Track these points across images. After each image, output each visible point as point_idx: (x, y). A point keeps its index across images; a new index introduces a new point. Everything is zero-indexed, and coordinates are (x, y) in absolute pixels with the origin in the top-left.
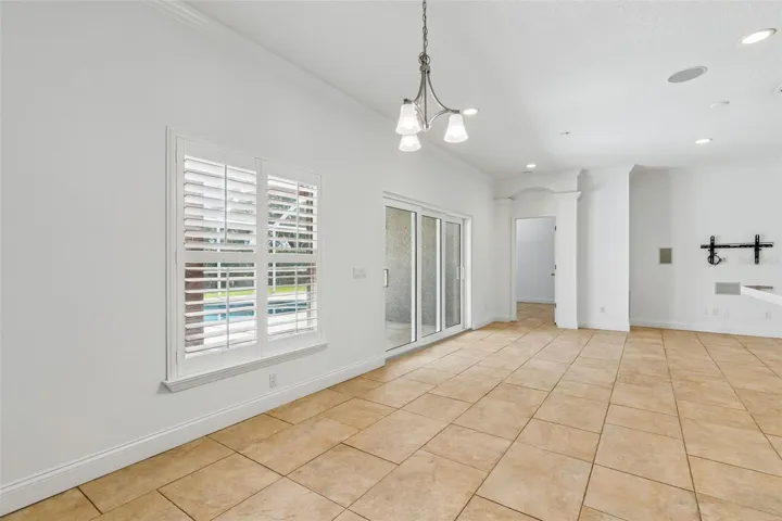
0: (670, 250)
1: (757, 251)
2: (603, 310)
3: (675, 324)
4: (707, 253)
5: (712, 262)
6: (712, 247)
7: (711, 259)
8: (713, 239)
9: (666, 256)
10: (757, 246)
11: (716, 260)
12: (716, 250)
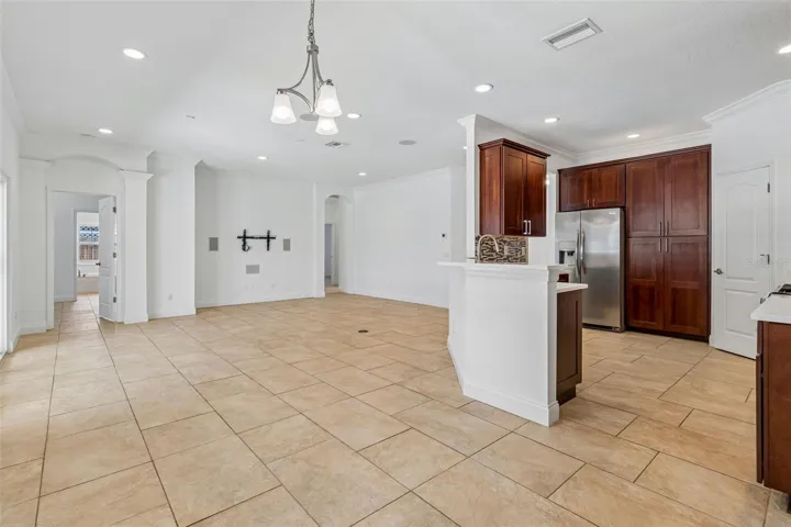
0: (216, 239)
1: (268, 242)
2: (170, 298)
4: (241, 242)
5: (244, 249)
6: (244, 238)
7: (244, 247)
8: (245, 232)
9: (214, 244)
10: (268, 238)
11: (247, 248)
12: (247, 240)
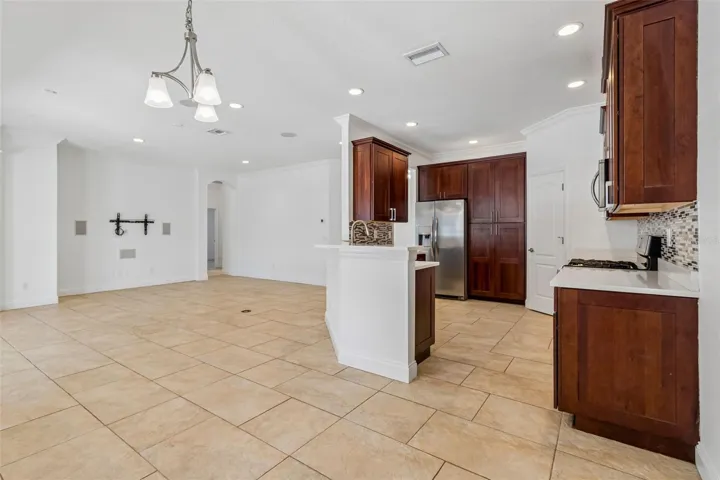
1: (146, 226)
3: (90, 289)
4: (114, 226)
5: (118, 234)
6: (118, 221)
7: (118, 231)
8: (119, 215)
9: (81, 228)
10: (146, 222)
11: (121, 232)
12: (121, 224)
